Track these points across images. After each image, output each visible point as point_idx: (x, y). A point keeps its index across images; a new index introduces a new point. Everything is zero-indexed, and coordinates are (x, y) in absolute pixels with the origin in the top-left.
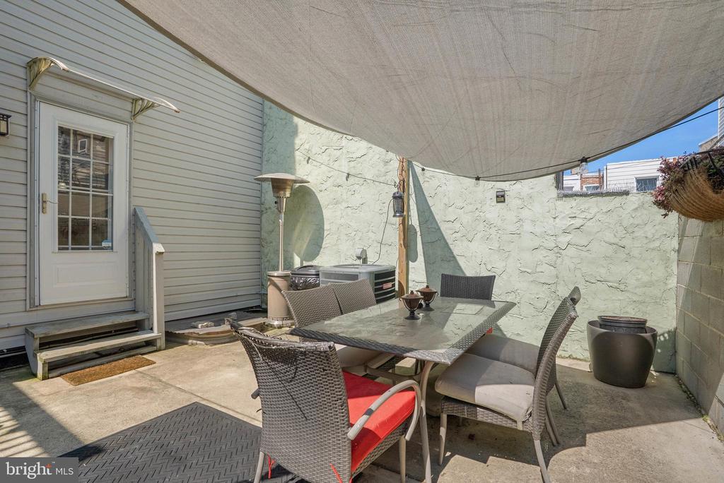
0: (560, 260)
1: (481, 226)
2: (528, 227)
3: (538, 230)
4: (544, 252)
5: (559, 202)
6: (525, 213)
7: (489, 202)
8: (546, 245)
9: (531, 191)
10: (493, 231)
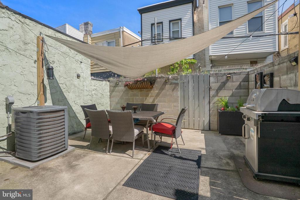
0: (92, 98)
1: (73, 87)
2: (85, 88)
3: (88, 89)
4: (89, 96)
5: (92, 81)
6: (85, 83)
7: (75, 78)
8: (90, 94)
9: (86, 76)
10: (76, 89)
